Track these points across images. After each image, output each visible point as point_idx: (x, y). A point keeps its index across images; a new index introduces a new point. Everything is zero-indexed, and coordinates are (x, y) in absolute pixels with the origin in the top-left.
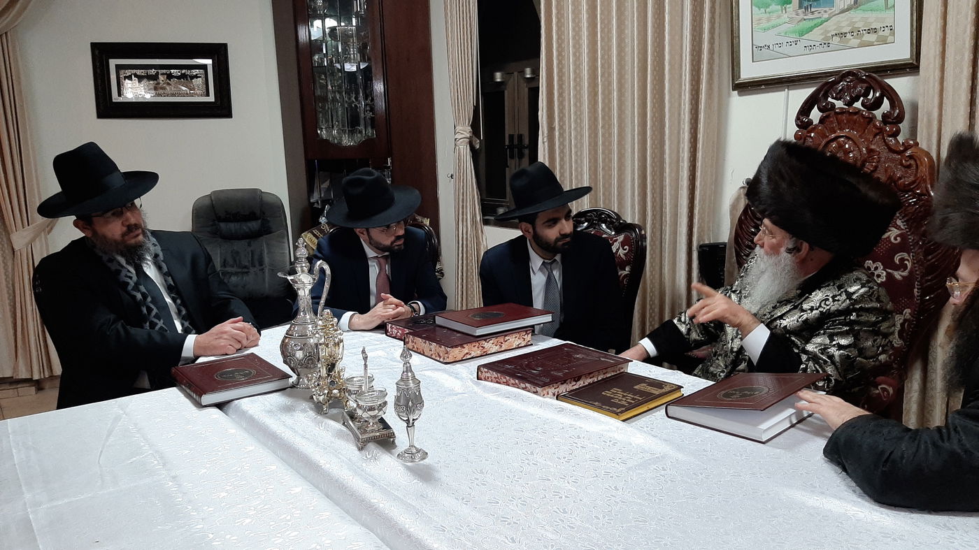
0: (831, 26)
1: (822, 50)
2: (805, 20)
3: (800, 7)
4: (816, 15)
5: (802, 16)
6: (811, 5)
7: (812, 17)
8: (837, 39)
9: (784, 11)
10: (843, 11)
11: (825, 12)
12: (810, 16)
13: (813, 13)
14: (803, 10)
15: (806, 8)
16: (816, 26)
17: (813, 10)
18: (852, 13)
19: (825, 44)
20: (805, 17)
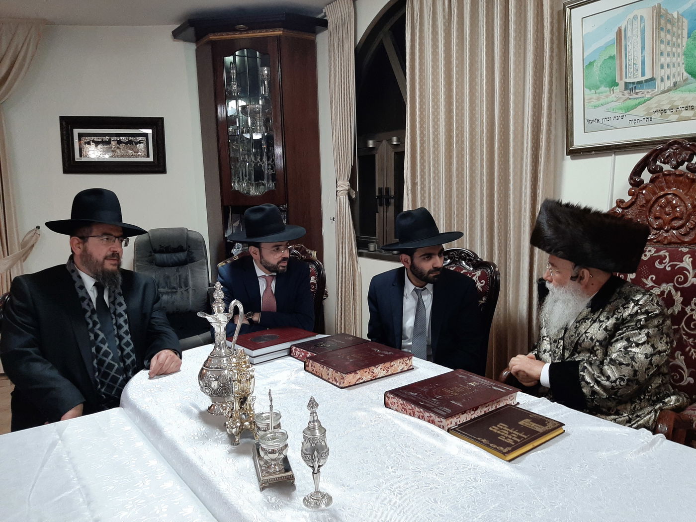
0: (653, 104)
1: (646, 123)
2: (630, 99)
3: (626, 89)
4: (640, 95)
5: (627, 96)
6: (635, 87)
7: (637, 96)
8: (658, 115)
9: (612, 92)
10: (664, 92)
11: (648, 92)
12: (634, 96)
13: (637, 93)
14: (629, 91)
15: (631, 90)
16: (640, 104)
17: (637, 91)
18: (671, 94)
19: (648, 118)
20: (630, 97)
